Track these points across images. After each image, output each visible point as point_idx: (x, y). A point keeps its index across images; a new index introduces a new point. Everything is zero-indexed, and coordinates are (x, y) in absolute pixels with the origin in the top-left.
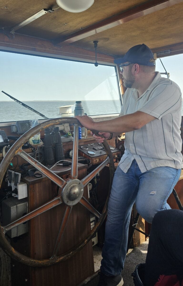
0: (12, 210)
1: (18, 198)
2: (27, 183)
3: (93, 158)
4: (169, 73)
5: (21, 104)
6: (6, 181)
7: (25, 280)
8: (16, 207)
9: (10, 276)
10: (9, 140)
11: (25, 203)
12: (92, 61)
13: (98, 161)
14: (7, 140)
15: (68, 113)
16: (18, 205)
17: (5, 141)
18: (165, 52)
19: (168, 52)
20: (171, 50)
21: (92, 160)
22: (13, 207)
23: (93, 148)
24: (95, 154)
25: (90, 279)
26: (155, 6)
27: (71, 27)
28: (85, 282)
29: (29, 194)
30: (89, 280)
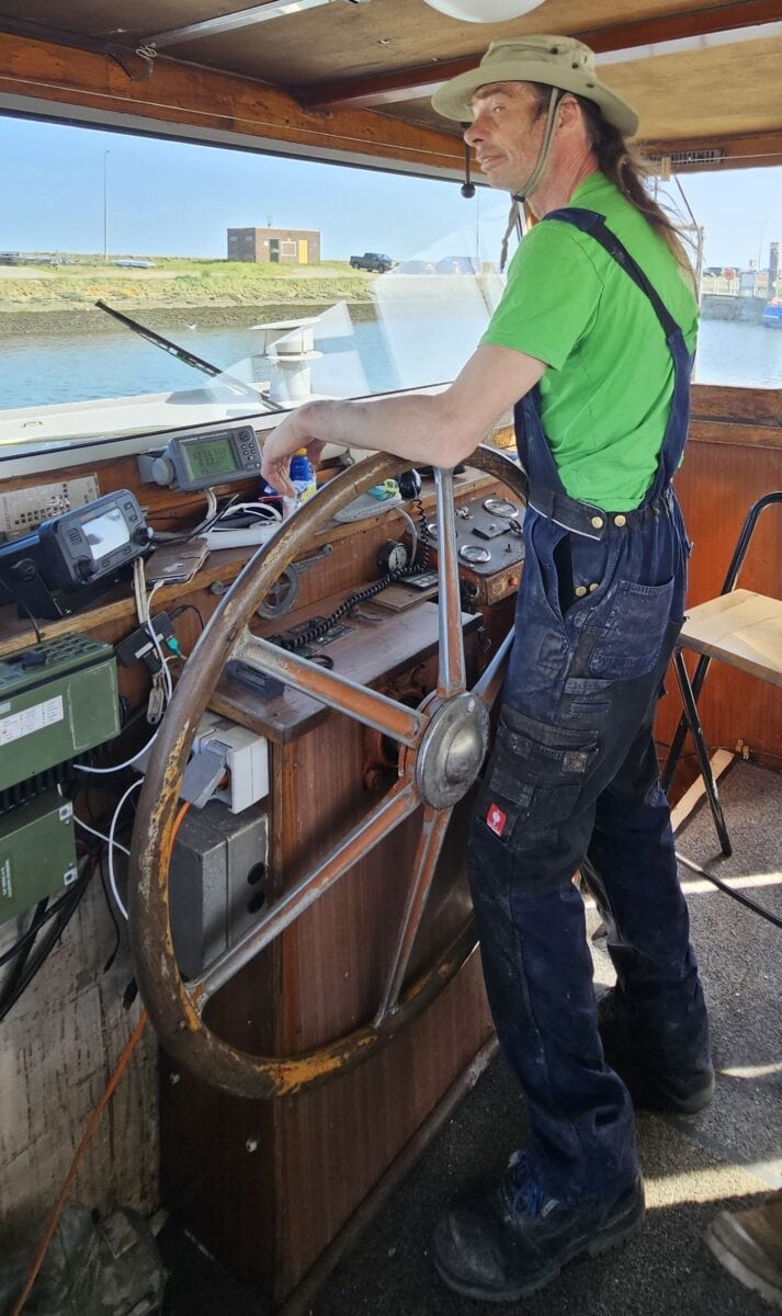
0: (206, 864)
1: (231, 807)
2: (266, 736)
3: (488, 580)
4: (702, 228)
5: (175, 352)
6: (153, 720)
7: (249, 1147)
8: (223, 851)
9: (153, 1124)
10: (151, 532)
11: (258, 821)
12: (436, 168)
13: (504, 589)
14: (145, 531)
15: (300, 350)
16: (233, 837)
17: (139, 536)
18: (701, 157)
19: (712, 156)
20: (723, 152)
21: (487, 586)
22: (214, 849)
23: (471, 529)
24: (488, 559)
25: (488, 1060)
26: (759, 24)
27: (398, 53)
28: (471, 1080)
29: (279, 780)
30: (483, 1068)
